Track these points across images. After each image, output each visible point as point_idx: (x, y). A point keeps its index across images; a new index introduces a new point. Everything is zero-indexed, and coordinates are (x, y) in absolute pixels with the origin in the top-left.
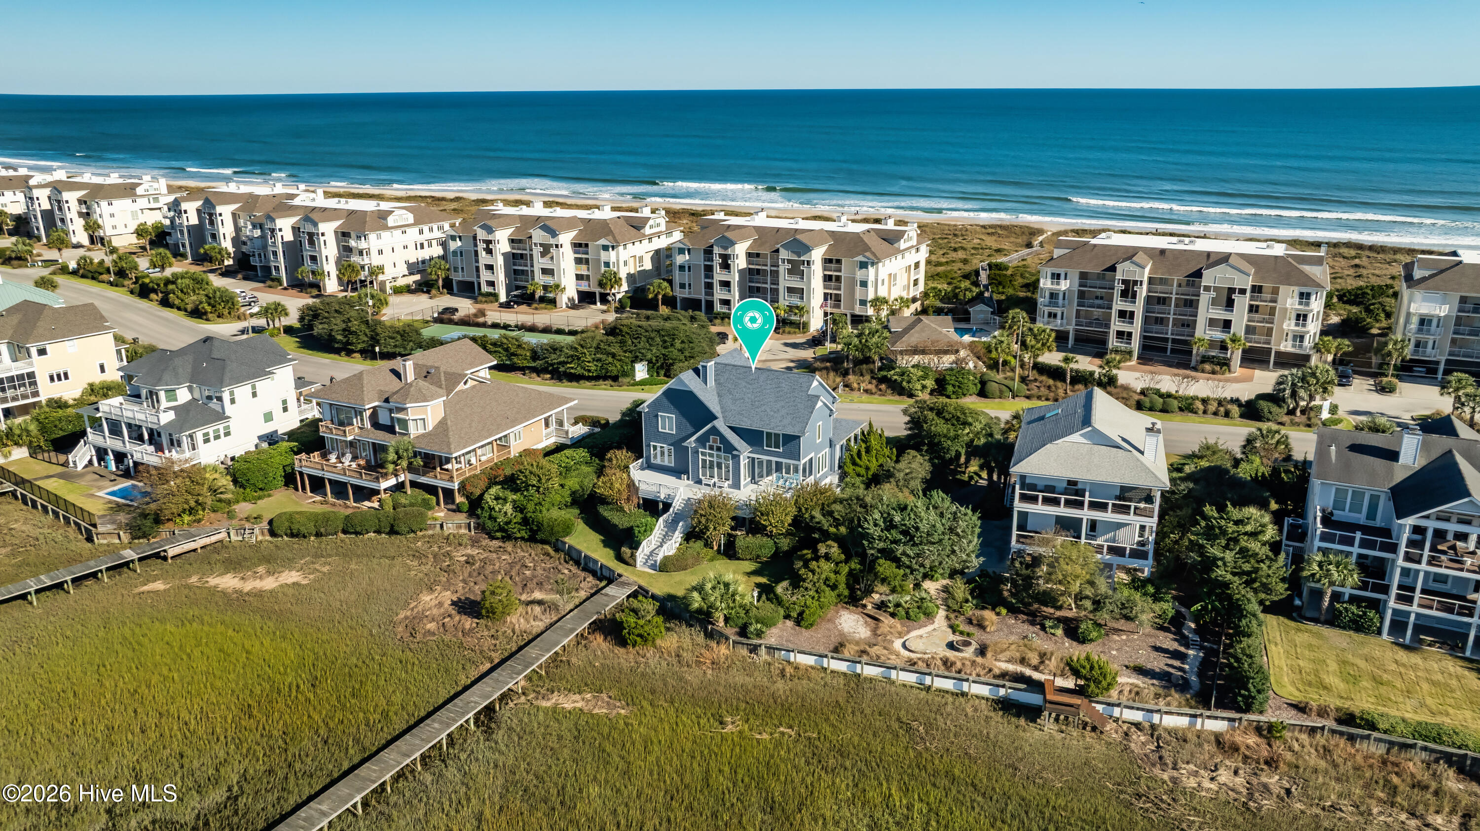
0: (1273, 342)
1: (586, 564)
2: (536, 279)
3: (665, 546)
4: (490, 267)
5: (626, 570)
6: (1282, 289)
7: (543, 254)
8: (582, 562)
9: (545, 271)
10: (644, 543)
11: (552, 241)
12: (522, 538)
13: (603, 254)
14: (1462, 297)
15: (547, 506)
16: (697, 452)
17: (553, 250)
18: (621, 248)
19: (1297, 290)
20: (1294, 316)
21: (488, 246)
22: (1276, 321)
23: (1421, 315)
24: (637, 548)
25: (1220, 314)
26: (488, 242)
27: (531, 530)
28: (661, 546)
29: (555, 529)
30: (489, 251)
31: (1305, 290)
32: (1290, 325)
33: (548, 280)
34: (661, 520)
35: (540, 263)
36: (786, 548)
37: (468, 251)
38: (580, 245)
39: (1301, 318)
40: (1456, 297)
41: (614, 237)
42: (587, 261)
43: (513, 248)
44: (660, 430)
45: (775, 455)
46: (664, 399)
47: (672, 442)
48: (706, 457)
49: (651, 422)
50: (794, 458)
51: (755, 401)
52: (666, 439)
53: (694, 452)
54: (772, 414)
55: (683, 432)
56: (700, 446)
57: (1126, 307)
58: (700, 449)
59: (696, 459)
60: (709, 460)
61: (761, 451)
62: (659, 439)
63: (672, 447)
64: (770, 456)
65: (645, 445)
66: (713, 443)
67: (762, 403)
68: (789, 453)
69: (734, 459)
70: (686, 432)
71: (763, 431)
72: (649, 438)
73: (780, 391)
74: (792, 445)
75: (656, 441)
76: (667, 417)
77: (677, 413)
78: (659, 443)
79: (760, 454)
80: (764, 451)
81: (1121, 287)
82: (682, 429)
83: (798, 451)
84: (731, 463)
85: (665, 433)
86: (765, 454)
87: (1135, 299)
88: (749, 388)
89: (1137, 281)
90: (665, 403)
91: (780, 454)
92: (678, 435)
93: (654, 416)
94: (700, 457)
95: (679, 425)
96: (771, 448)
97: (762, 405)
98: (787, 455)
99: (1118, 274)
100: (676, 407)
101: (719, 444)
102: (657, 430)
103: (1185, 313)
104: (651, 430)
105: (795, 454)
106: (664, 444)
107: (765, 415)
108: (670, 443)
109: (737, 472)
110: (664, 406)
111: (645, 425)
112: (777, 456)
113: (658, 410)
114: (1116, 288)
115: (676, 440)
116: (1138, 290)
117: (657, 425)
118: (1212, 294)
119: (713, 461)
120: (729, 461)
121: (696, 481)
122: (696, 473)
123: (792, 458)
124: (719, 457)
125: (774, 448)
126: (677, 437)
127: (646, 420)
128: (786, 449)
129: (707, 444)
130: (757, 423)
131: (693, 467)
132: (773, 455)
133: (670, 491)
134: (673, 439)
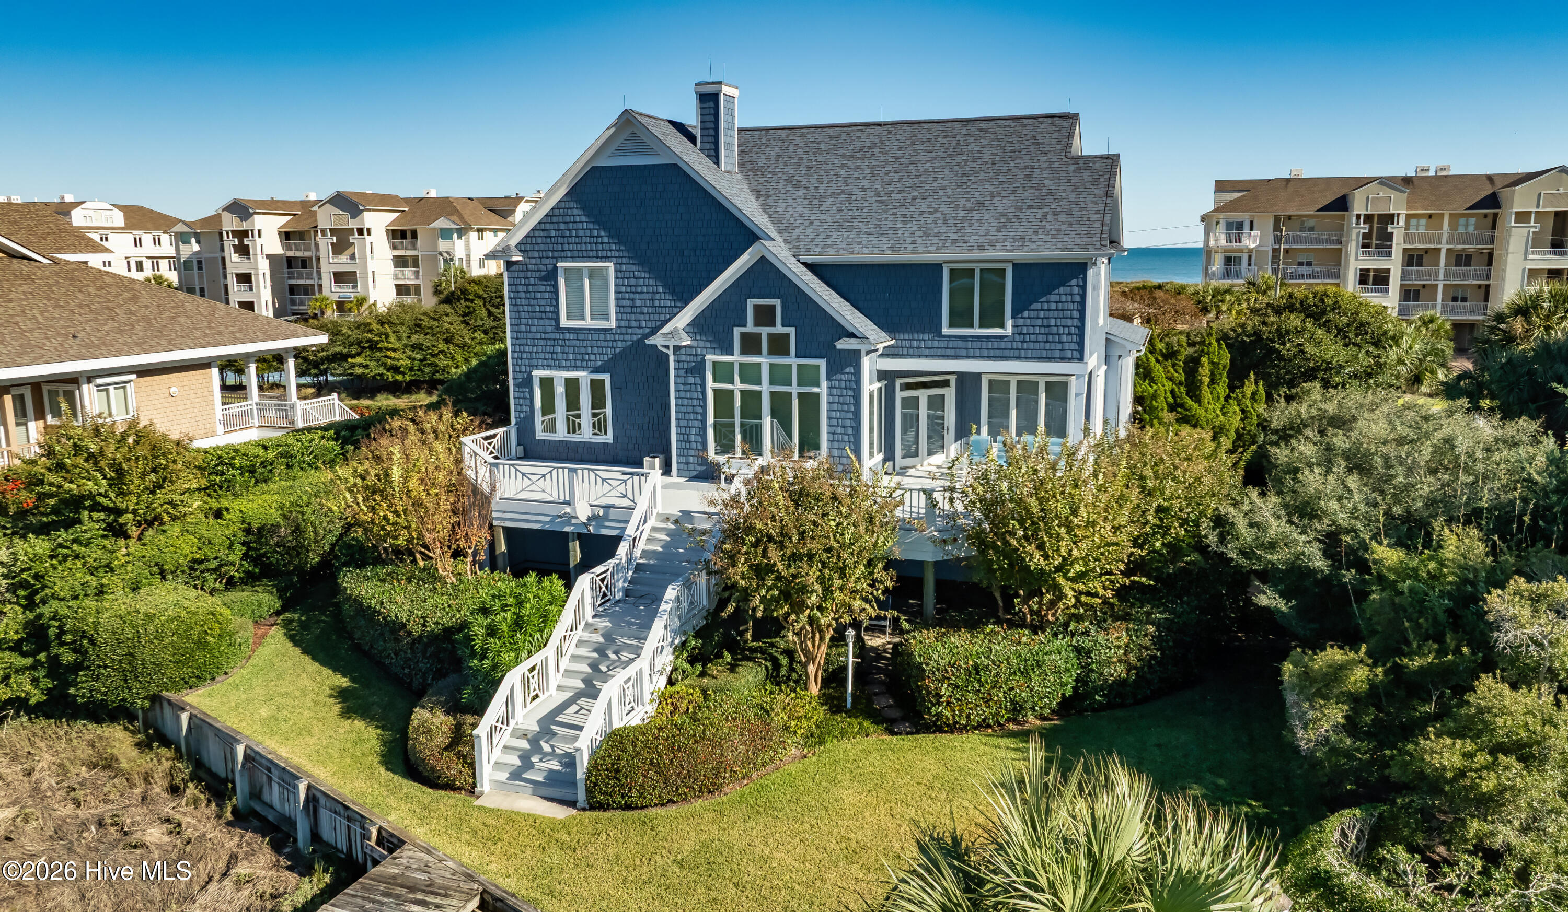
1: (256, 794)
2: (326, 292)
3: (610, 690)
4: (245, 279)
5: (425, 814)
7: (338, 249)
8: (241, 785)
9: (340, 278)
10: (513, 679)
11: (353, 224)
13: (442, 245)
15: (130, 572)
16: (698, 369)
17: (354, 239)
18: (473, 235)
21: (241, 242)
24: (479, 709)
25: (1548, 261)
26: (242, 234)
27: (54, 668)
28: (591, 692)
29: (145, 654)
30: (243, 250)
33: (346, 292)
34: (584, 582)
35: (330, 263)
36: (1118, 671)
37: (212, 260)
38: (403, 234)
42: (415, 262)
43: (287, 249)
44: (564, 322)
45: (986, 353)
46: (575, 212)
47: (606, 358)
48: (732, 382)
49: (532, 302)
50: (1057, 354)
51: (889, 194)
52: (583, 350)
53: (686, 366)
54: (962, 214)
55: (642, 317)
56: (708, 345)
57: (1374, 263)
58: (707, 357)
59: (695, 395)
60: (743, 392)
61: (935, 344)
62: (560, 356)
63: (607, 377)
64: (968, 357)
65: (515, 385)
66: (757, 324)
67: (916, 194)
68: (1040, 338)
69: (838, 376)
70: (652, 317)
71: (938, 267)
72: (524, 356)
73: (966, 161)
74: (1053, 306)
75: (549, 362)
76: (586, 274)
77: (622, 254)
78: (561, 367)
79: (927, 356)
80: (942, 344)
81: (1364, 228)
82: (638, 310)
83: (1076, 322)
84: (823, 389)
85: (580, 329)
86: (948, 352)
87: (1391, 247)
88: (859, 167)
89: (1393, 215)
90: (580, 226)
91: (1003, 345)
92: (624, 330)
93: (541, 279)
94: (710, 383)
95: (631, 296)
96: (972, 326)
97: (914, 198)
98: (1031, 345)
99: (1356, 206)
100: (617, 235)
101: (779, 329)
102: (553, 323)
103: (1466, 276)
104: (533, 329)
105: (1064, 338)
106: (576, 368)
107: (935, 222)
108: (599, 363)
109: (848, 423)
110: (577, 236)
111: (514, 315)
112: (992, 353)
113: (556, 254)
114: (1355, 232)
115: (620, 344)
116: (1395, 231)
117: (552, 309)
118: (1534, 226)
119: (759, 393)
120: (818, 385)
121: (694, 473)
122: (694, 445)
123: (1050, 354)
124: (779, 375)
125: (981, 326)
126: (621, 337)
127: (517, 295)
128: (1028, 322)
129: (737, 331)
130: (914, 242)
131: (685, 423)
132: (978, 353)
133: (607, 507)
134: (610, 344)
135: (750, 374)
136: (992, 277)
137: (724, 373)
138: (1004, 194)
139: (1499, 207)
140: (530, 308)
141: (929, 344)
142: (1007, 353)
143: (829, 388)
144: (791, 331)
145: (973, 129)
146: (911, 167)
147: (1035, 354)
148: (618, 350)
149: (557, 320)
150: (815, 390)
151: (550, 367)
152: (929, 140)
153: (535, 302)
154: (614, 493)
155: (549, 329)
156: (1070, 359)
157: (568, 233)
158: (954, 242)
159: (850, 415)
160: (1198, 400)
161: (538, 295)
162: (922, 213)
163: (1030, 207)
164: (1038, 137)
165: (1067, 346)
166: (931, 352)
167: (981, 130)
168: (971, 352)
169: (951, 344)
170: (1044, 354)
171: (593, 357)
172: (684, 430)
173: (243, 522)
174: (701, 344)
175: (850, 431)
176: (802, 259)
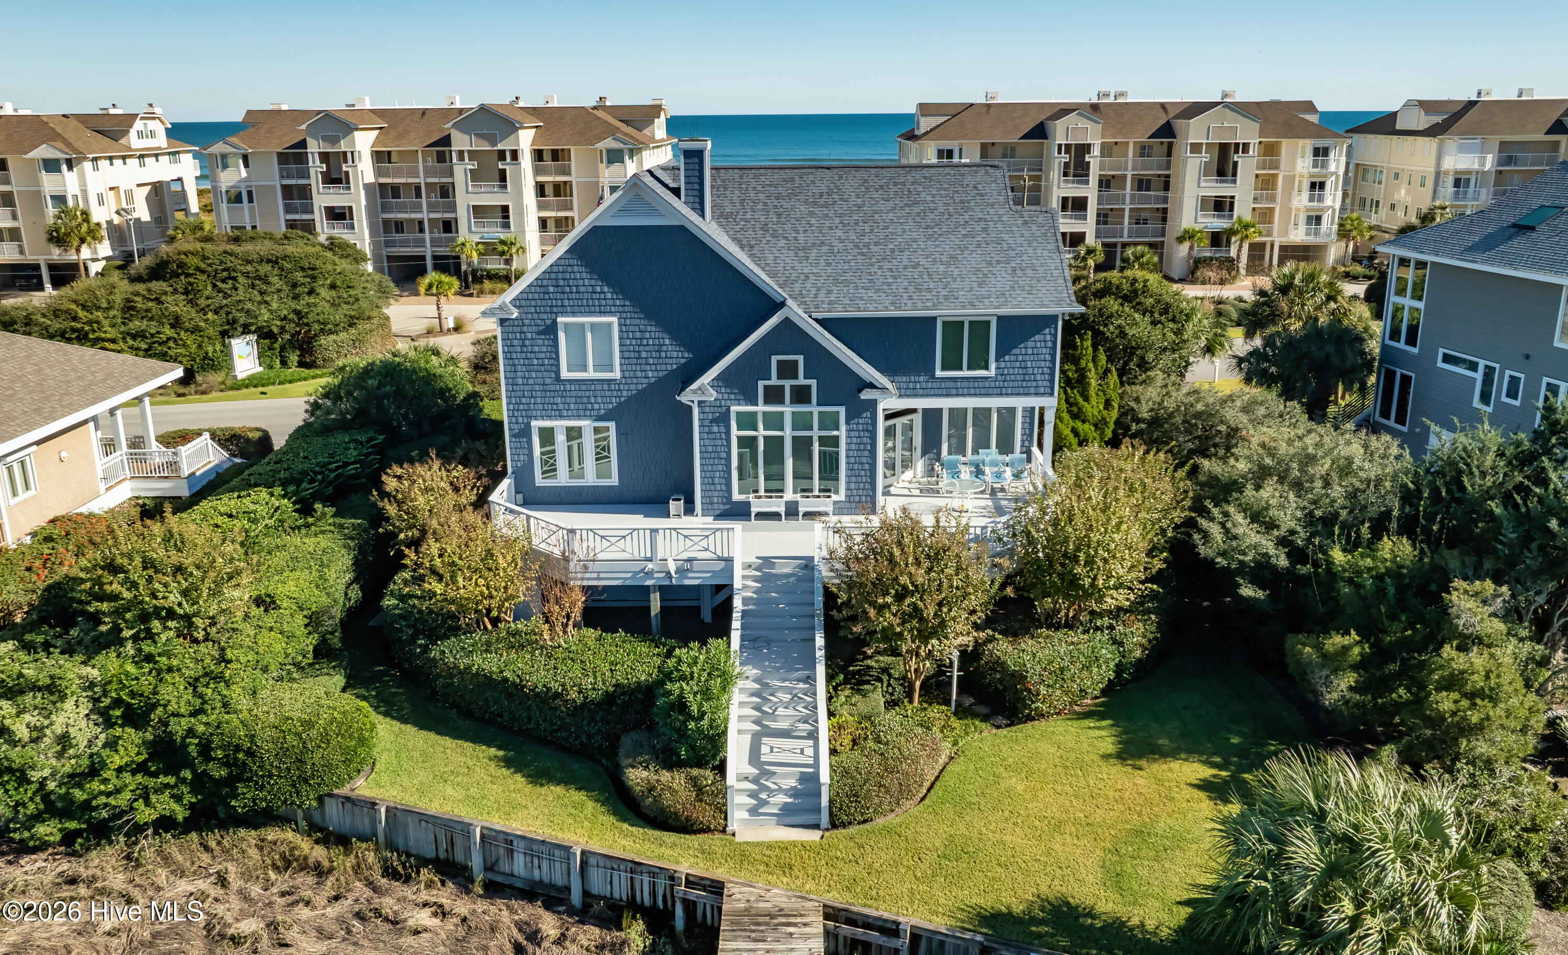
0: (1275, 232)
1: (499, 869)
5: (698, 856)
6: (1286, 145)
12: (165, 824)
13: (49, 183)
14: (1502, 144)
15: (239, 682)
16: (723, 418)
19: (1308, 145)
20: (1306, 185)
22: (1279, 199)
23: (1456, 172)
25: (1216, 189)
29: (302, 759)
31: (1321, 143)
32: (1302, 201)
39: (1317, 186)
40: (1494, 141)
41: (68, 144)
42: (9, 199)
44: (565, 374)
45: (972, 391)
46: (576, 269)
47: (610, 406)
48: (756, 430)
49: (529, 355)
50: (1032, 390)
51: (867, 245)
52: (585, 400)
53: (710, 416)
54: (942, 268)
55: (648, 367)
56: (733, 397)
57: (1074, 191)
58: (732, 408)
59: (719, 442)
60: (765, 438)
61: (930, 385)
62: (561, 407)
63: (612, 425)
64: (957, 395)
65: (511, 436)
66: (780, 376)
67: (891, 246)
68: (1018, 377)
69: (856, 420)
70: (659, 367)
71: (934, 319)
72: (521, 407)
73: (924, 211)
74: (1030, 351)
75: (549, 413)
76: (588, 328)
77: (626, 309)
78: (561, 417)
79: (922, 396)
80: (935, 385)
81: (1065, 157)
82: (644, 361)
83: (1048, 364)
84: (842, 432)
85: (582, 380)
86: (940, 392)
87: (1088, 175)
88: (826, 216)
89: (1089, 145)
90: (581, 282)
91: (987, 384)
92: (629, 381)
93: (539, 333)
94: (735, 432)
95: (637, 348)
96: (961, 369)
97: (893, 251)
98: (1011, 384)
99: (1058, 136)
100: (620, 289)
101: (801, 381)
102: (553, 375)
103: (1148, 200)
104: (531, 382)
105: (1038, 377)
106: (579, 417)
107: (921, 276)
108: (603, 412)
109: (864, 460)
110: (578, 292)
111: (509, 368)
112: (978, 391)
113: (555, 310)
114: (1057, 161)
115: (625, 393)
116: (1092, 160)
117: (551, 362)
118: (1205, 157)
119: (781, 438)
120: (838, 429)
121: (718, 512)
122: (718, 487)
123: (1026, 390)
124: (802, 422)
125: (969, 368)
126: (626, 387)
127: (512, 349)
128: (1009, 364)
129: (761, 384)
130: (910, 298)
131: (710, 468)
132: (966, 391)
133: (690, 560)
134: (615, 393)
135: (775, 421)
136: (979, 328)
137: (748, 421)
138: (971, 248)
139: (1175, 137)
140: (526, 362)
141: (924, 385)
142: (990, 391)
143: (848, 431)
144: (813, 383)
145: (917, 176)
146: (876, 217)
147: (1015, 391)
148: (623, 399)
149: (558, 372)
150: (835, 433)
151: (550, 417)
152: (881, 187)
153: (533, 355)
154: (696, 547)
155: (548, 381)
156: (1043, 394)
157: (568, 289)
158: (946, 298)
159: (866, 453)
160: (1086, 399)
161: (536, 349)
162: (905, 267)
163: (998, 262)
164: (980, 187)
165: (1040, 383)
166: (925, 392)
167: (925, 178)
168: (960, 391)
169: (943, 385)
170: (1022, 391)
171: (596, 407)
172: (708, 474)
173: (302, 609)
174: (726, 396)
175: (867, 467)
176: (814, 315)
